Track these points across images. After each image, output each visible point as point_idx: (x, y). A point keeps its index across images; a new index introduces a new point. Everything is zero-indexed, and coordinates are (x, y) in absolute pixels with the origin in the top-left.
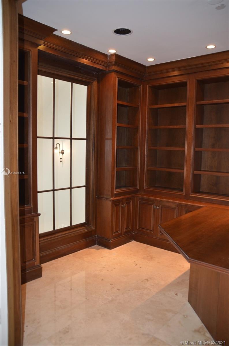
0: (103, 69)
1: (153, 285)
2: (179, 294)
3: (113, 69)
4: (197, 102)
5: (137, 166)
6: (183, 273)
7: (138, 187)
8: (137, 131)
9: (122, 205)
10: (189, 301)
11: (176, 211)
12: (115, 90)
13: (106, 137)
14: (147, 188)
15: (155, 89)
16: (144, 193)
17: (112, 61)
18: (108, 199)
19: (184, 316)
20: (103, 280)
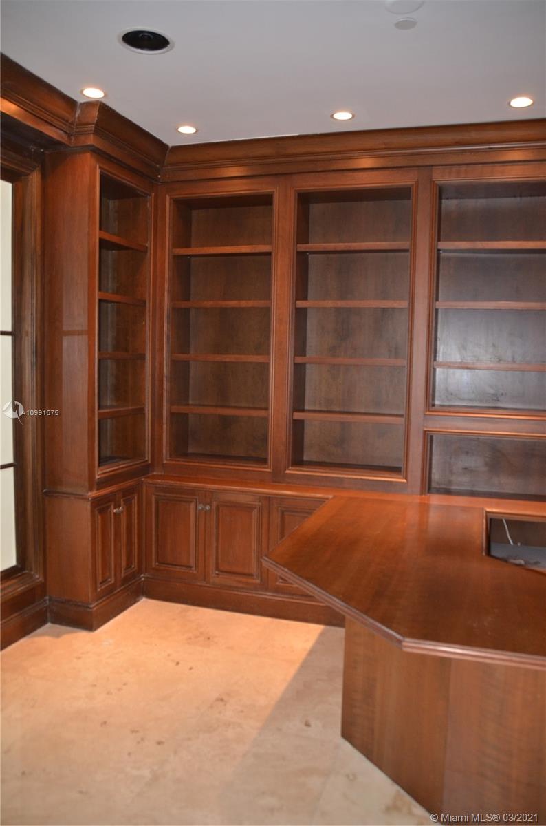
0: (60, 140)
1: (242, 712)
2: (312, 722)
3: (89, 143)
4: (299, 245)
5: (144, 404)
6: (297, 665)
7: (148, 457)
8: (143, 313)
9: (115, 508)
10: (347, 734)
11: (255, 513)
12: (94, 200)
13: (65, 328)
14: (172, 460)
15: (185, 207)
16: (163, 473)
17: (90, 121)
18: (82, 495)
19: (348, 776)
20: (105, 723)
